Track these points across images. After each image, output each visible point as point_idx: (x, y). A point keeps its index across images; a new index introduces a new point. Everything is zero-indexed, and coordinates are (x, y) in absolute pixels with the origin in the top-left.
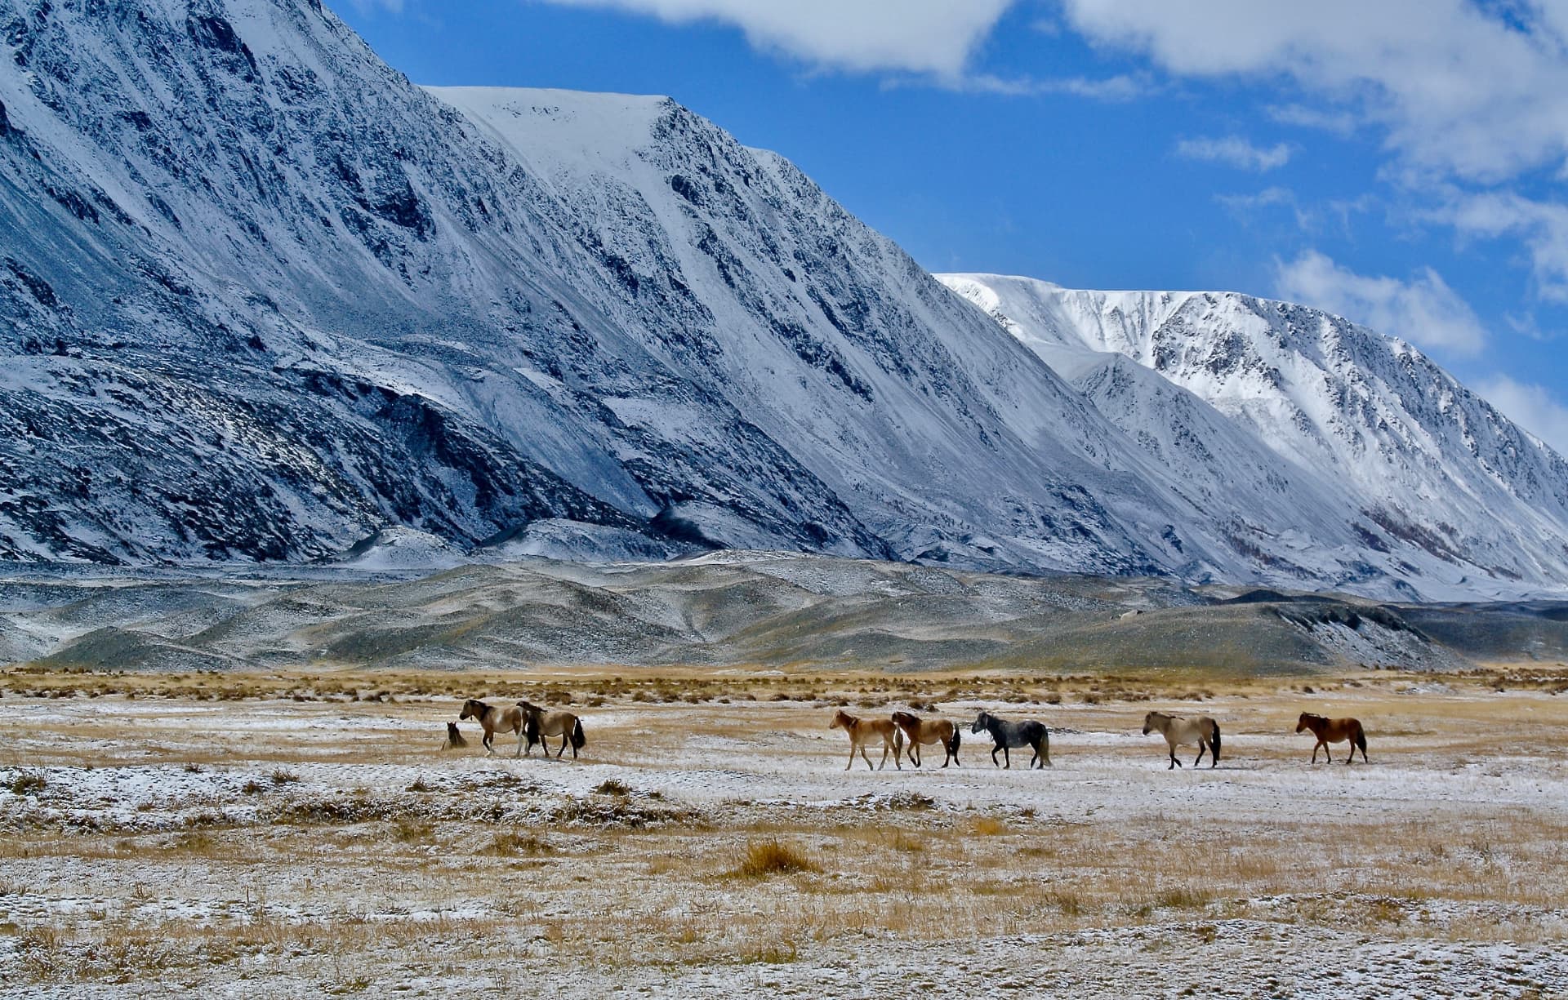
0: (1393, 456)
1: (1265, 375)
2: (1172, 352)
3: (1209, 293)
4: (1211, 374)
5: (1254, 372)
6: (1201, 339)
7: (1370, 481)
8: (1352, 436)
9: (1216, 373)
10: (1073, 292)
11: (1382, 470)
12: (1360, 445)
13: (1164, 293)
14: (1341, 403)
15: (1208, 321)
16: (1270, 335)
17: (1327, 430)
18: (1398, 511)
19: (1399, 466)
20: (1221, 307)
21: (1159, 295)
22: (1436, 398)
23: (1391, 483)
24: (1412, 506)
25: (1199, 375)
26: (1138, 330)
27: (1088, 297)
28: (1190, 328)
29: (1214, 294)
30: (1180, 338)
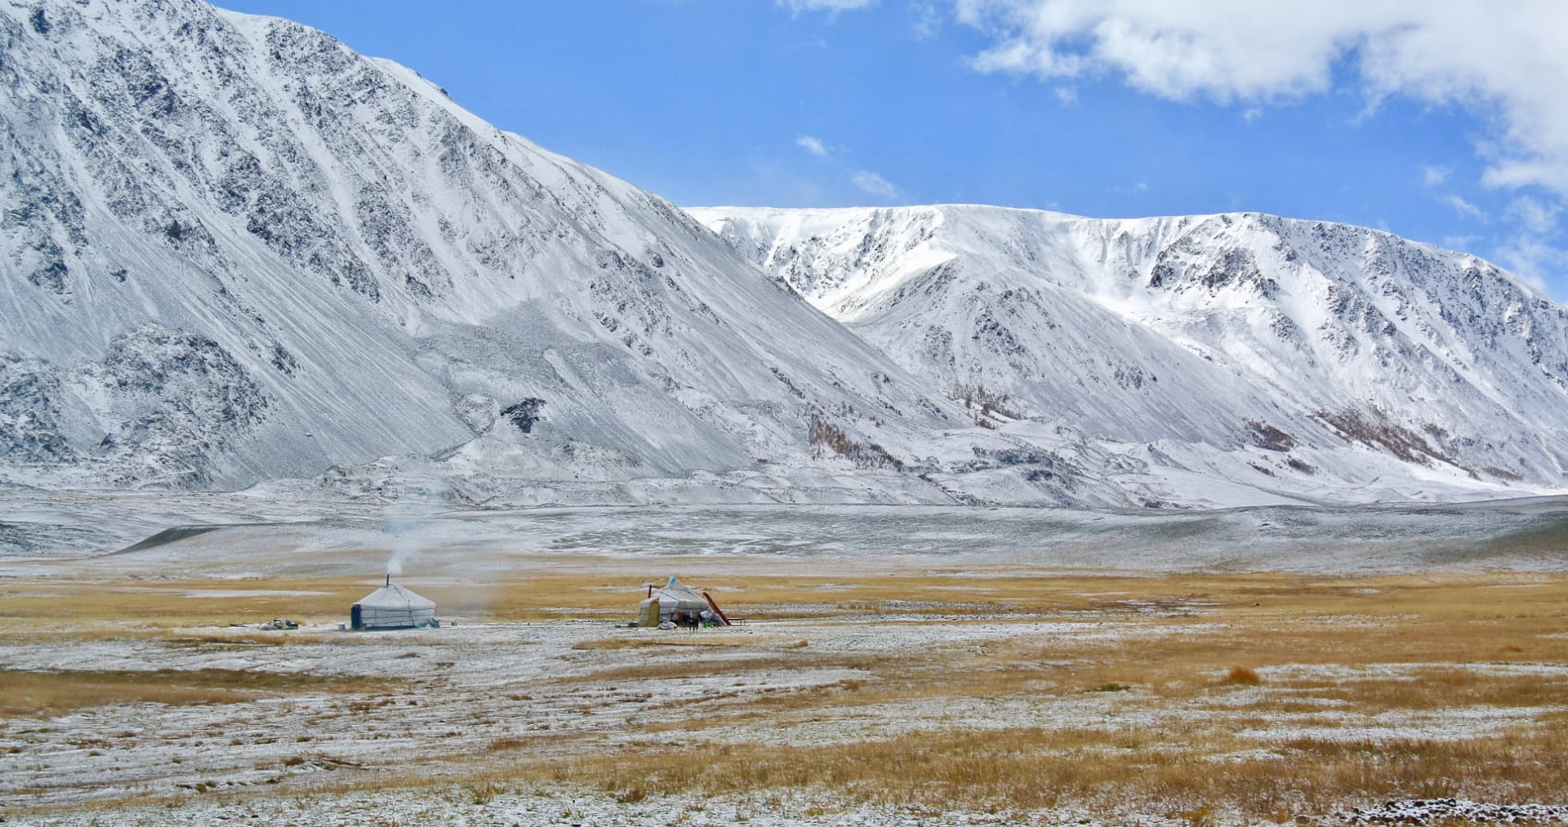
0: (1390, 361)
1: (1257, 286)
2: (1170, 270)
3: (1226, 215)
4: (1206, 288)
5: (1249, 284)
6: (1205, 257)
7: (1352, 385)
8: (1343, 341)
9: (1210, 286)
10: (1085, 220)
11: (1371, 373)
12: (1352, 350)
13: (1182, 218)
14: (1340, 309)
15: (1218, 240)
16: (1277, 248)
17: (1314, 338)
18: (1376, 412)
19: (1395, 369)
20: (1234, 227)
21: (1176, 220)
22: (1500, 309)
23: (1378, 386)
24: (1397, 408)
25: (1194, 289)
26: (1144, 252)
27: (1101, 225)
28: (1197, 247)
29: (1230, 216)
30: (1183, 256)
